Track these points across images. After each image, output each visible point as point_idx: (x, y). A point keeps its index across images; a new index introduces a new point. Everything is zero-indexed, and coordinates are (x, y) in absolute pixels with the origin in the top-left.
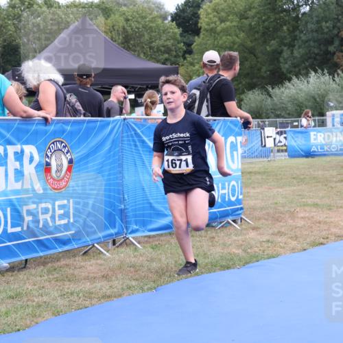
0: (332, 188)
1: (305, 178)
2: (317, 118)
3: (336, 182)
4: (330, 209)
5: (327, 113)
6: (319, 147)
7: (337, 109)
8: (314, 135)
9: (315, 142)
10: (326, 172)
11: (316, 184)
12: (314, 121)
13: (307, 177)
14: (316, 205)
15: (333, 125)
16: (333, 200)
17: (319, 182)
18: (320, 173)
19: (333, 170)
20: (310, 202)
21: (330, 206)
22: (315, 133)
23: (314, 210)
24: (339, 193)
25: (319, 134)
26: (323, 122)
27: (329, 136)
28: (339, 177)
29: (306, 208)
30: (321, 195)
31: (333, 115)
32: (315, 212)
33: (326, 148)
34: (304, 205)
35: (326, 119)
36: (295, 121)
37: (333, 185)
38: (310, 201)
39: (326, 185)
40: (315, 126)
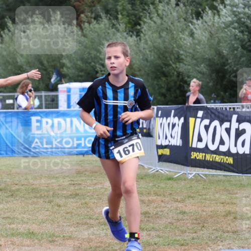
0: (59, 206)
1: (18, 190)
2: (43, 94)
3: (67, 197)
4: (53, 241)
5: (60, 86)
6: (45, 140)
7: (76, 81)
8: (38, 121)
9: (39, 132)
10: (53, 181)
11: (35, 200)
12: (40, 98)
13: (23, 187)
14: (31, 234)
15: (69, 106)
16: (59, 226)
17: (41, 197)
18: (43, 181)
19: (64, 178)
20: (22, 230)
21: (54, 235)
22: (39, 118)
23: (28, 242)
24: (68, 216)
25: (44, 120)
26: (53, 100)
27: (59, 124)
28: (72, 188)
29: (15, 239)
30: (41, 217)
31: (69, 90)
32: (28, 246)
33: (55, 143)
34: (13, 235)
35: (57, 96)
36: (9, 98)
37: (62, 201)
38: (22, 228)
39: (50, 202)
40: (40, 107)
